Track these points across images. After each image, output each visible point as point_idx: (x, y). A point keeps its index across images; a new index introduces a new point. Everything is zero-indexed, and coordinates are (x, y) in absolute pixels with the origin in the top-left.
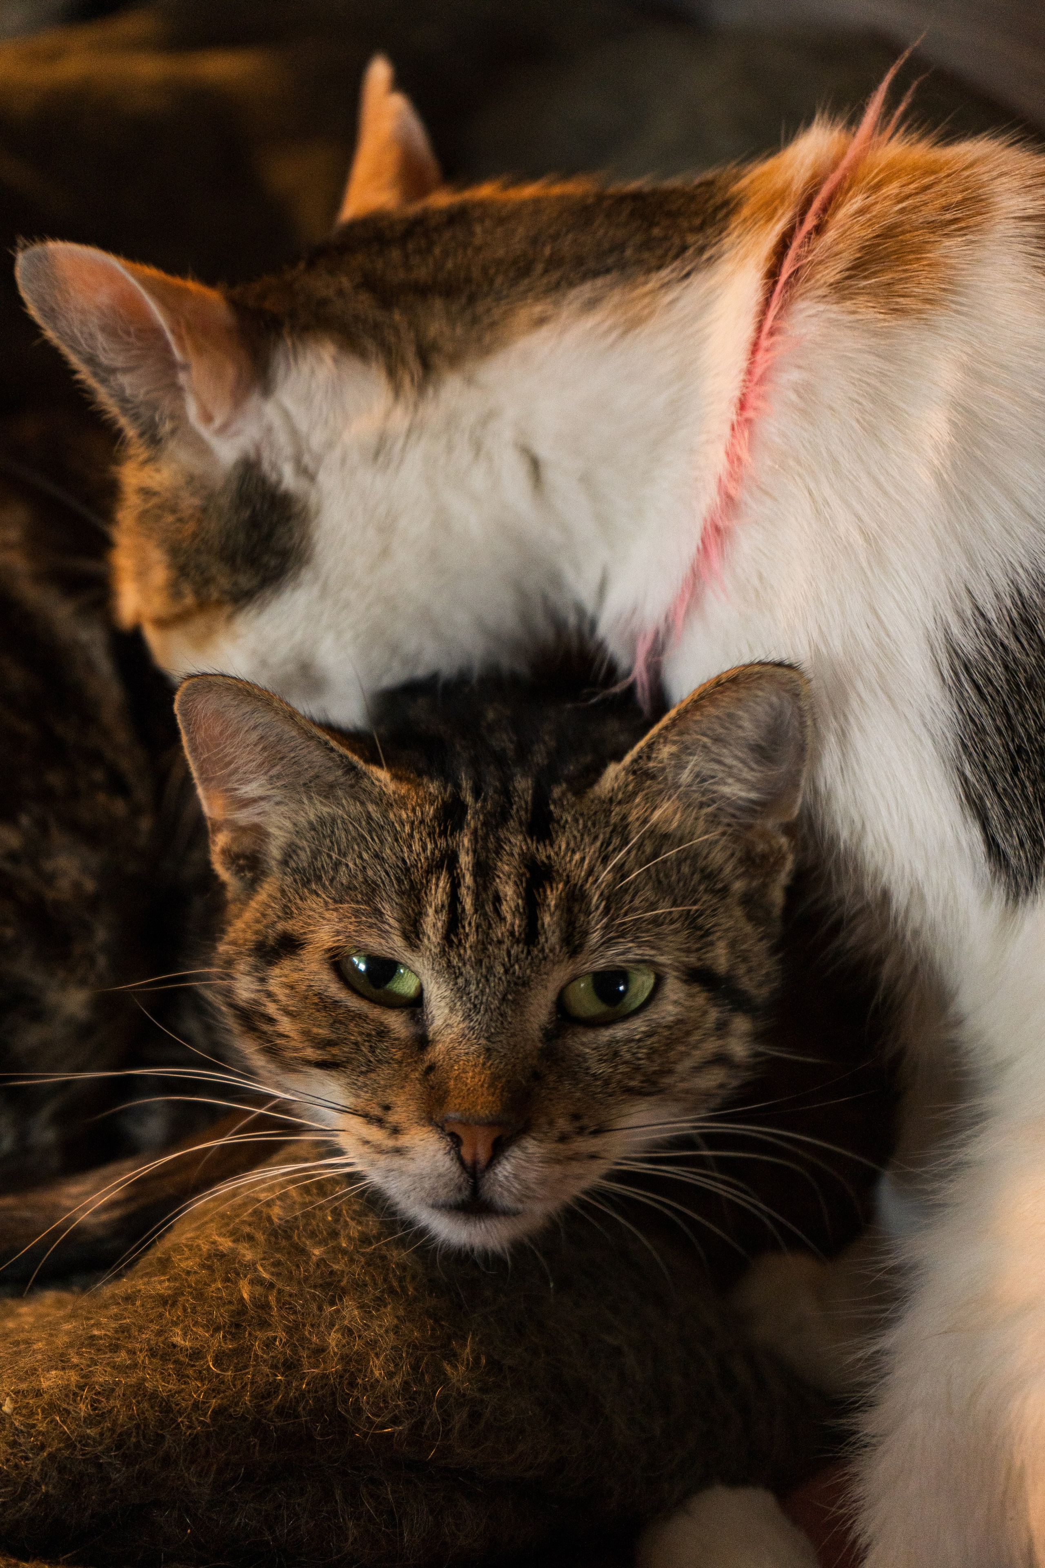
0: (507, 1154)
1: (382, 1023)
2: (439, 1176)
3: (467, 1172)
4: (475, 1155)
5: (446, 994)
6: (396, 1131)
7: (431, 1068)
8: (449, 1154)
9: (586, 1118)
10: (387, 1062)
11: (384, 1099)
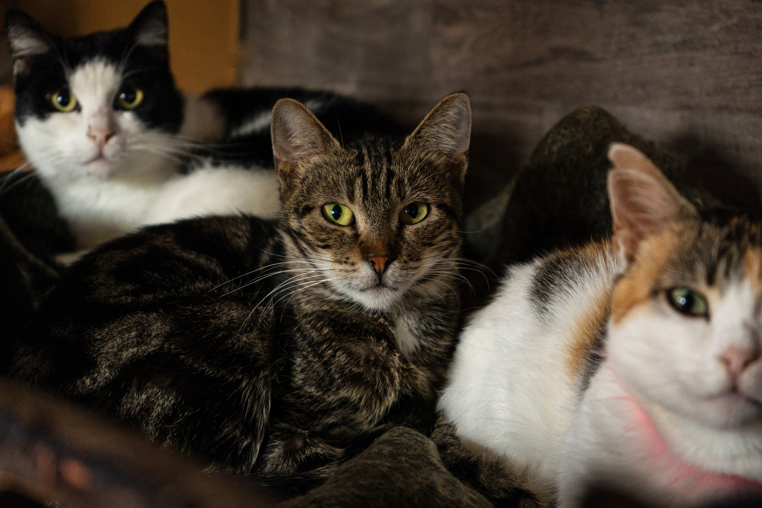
0: (390, 267)
1: (343, 231)
2: (369, 276)
3: (377, 274)
4: (380, 268)
5: (364, 218)
6: (353, 264)
7: (362, 243)
8: (371, 268)
9: (413, 256)
10: (346, 244)
11: (346, 256)
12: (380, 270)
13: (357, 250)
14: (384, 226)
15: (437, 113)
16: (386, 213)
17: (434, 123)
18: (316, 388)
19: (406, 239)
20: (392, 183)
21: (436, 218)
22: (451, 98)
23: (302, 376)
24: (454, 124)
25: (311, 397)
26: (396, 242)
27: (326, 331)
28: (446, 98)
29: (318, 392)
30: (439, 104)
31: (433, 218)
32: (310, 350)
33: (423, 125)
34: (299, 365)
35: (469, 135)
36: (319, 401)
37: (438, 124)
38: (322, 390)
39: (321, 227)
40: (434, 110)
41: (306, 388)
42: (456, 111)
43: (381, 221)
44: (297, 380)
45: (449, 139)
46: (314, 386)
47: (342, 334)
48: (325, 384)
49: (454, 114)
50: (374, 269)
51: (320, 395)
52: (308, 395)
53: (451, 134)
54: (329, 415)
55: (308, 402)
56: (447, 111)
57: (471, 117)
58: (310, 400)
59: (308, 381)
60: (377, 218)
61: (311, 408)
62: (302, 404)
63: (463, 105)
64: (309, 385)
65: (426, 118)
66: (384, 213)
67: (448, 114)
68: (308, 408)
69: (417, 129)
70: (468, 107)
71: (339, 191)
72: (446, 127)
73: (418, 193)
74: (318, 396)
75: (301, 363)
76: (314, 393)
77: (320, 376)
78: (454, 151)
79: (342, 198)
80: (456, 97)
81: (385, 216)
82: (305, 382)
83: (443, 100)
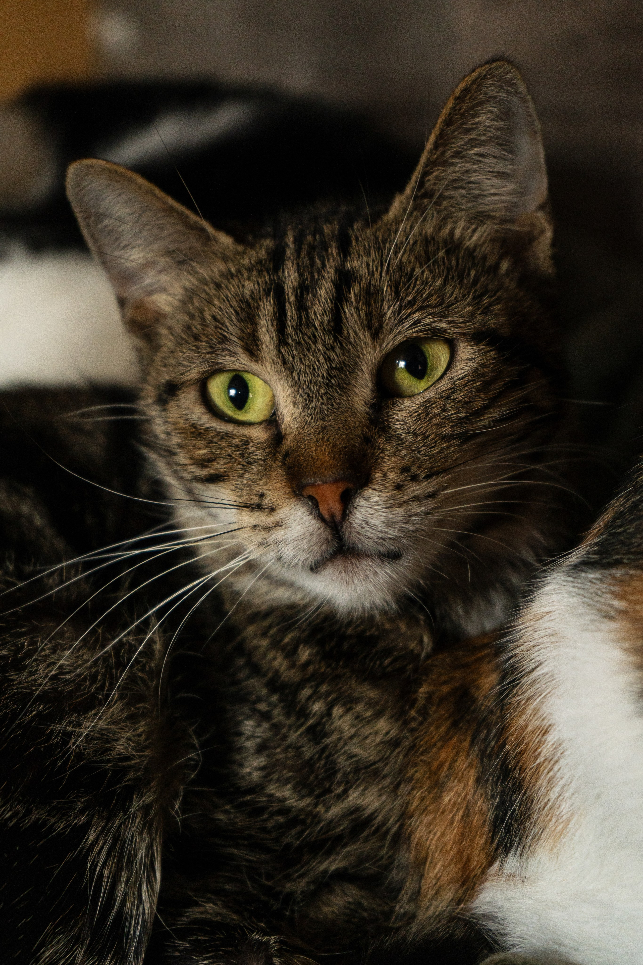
0: (355, 505)
2: (311, 534)
3: (329, 526)
4: (331, 509)
6: (272, 510)
7: (288, 454)
8: (311, 514)
9: (414, 469)
10: (255, 462)
11: (257, 489)
12: (333, 516)
13: (278, 472)
14: (332, 405)
15: (452, 128)
16: (335, 373)
17: (451, 154)
18: (294, 787)
19: (395, 432)
20: (347, 300)
21: (471, 366)
22: (474, 82)
23: (261, 761)
24: (500, 145)
25: (285, 811)
26: (367, 440)
27: (304, 655)
28: (462, 85)
29: (302, 797)
30: (450, 104)
31: (462, 369)
32: (274, 698)
33: (426, 165)
34: (253, 736)
35: (542, 161)
36: (303, 822)
37: (460, 152)
38: (310, 795)
39: (195, 427)
40: (442, 122)
41: (272, 789)
42: (496, 111)
43: (325, 394)
44: (247, 770)
45: (496, 181)
46: (289, 783)
47: (341, 663)
48: (317, 777)
49: (492, 120)
50: (318, 516)
51: (308, 805)
52: (276, 806)
53: (498, 168)
54: (329, 853)
55: (279, 826)
56: (475, 116)
57: (535, 116)
58: (281, 819)
59: (274, 772)
60: (314, 389)
61: (287, 840)
62: (264, 830)
63: (508, 92)
64: (278, 780)
65: (429, 146)
66: (328, 373)
67: (477, 123)
68: (277, 840)
69: (416, 176)
70: (521, 93)
71: (224, 340)
72: (482, 155)
73: (416, 316)
74: (302, 810)
75: (254, 732)
76: (291, 802)
77: (302, 758)
78: (515, 206)
79: (232, 354)
80: (485, 76)
81: (333, 381)
82: (269, 774)
83: (457, 93)
